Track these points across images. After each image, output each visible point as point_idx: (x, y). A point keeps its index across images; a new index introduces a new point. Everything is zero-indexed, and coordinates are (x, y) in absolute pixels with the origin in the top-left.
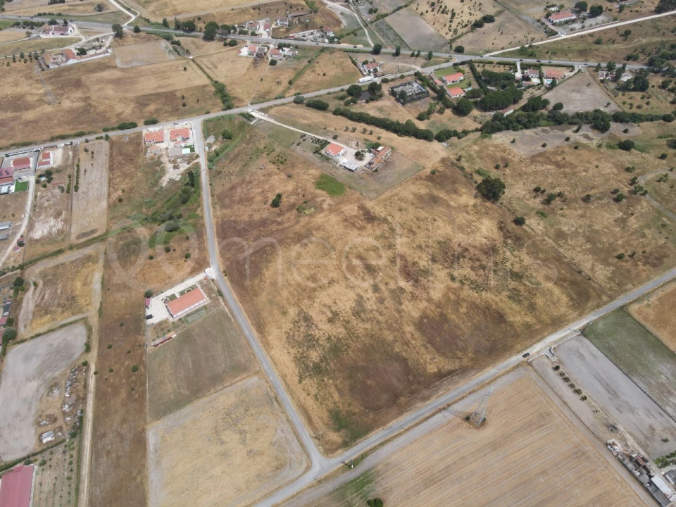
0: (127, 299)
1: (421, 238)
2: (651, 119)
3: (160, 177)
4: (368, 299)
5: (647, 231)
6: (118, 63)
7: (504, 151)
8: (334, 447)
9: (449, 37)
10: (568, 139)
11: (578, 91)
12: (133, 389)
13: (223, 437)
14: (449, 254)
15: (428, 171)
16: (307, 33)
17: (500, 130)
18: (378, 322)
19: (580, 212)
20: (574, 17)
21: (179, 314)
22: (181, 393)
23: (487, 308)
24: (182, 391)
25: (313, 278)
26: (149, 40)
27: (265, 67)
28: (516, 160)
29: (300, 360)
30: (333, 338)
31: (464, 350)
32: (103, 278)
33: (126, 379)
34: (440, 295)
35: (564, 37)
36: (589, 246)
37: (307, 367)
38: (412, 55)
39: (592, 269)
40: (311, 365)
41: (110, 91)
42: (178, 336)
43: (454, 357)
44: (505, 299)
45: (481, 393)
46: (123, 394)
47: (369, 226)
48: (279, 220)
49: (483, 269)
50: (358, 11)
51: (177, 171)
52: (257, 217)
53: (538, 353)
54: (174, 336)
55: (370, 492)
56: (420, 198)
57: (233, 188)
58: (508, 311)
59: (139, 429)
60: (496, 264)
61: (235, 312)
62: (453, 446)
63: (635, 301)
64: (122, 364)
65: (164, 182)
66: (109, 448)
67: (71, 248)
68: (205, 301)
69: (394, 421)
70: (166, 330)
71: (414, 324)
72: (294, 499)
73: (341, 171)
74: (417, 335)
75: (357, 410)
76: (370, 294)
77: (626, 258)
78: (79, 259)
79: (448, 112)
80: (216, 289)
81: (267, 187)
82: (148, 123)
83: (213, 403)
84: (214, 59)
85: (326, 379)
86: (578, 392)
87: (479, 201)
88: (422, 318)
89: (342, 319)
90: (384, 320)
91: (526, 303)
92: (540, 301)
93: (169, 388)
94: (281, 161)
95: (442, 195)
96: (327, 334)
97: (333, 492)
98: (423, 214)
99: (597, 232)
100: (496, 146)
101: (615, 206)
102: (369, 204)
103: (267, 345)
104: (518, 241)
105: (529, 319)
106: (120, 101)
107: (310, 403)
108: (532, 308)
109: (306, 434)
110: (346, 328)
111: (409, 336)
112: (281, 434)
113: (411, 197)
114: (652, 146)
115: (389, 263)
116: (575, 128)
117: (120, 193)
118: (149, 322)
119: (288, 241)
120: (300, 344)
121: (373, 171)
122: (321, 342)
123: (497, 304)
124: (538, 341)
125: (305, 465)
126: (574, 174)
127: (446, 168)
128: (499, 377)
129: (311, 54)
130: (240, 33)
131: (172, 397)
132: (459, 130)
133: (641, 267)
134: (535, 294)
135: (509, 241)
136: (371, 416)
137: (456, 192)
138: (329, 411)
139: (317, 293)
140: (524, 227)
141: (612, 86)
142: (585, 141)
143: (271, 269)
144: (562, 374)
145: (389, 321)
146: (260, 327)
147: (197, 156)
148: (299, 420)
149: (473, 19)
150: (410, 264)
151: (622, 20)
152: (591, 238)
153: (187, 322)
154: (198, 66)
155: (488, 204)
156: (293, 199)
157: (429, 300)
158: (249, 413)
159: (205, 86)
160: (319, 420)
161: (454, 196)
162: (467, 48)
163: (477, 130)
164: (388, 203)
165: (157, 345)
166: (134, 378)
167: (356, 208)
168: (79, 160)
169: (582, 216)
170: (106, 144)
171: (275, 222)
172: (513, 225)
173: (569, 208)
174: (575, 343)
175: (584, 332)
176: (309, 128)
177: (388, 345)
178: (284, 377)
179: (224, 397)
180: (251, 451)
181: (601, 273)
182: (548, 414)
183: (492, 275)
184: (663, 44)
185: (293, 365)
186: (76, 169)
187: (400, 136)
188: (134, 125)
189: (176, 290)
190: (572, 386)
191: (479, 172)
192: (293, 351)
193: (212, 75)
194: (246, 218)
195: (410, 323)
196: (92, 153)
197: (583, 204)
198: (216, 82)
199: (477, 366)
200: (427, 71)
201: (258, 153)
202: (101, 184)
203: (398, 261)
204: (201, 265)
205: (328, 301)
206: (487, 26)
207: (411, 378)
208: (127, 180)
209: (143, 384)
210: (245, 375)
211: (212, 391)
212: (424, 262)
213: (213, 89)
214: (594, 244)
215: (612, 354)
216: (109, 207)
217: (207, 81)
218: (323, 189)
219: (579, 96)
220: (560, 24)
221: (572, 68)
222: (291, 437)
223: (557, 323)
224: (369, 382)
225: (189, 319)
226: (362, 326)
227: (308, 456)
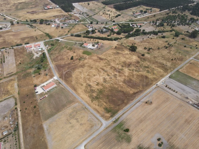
0: (28, 89)
1: (117, 62)
2: (167, 31)
3: (33, 57)
5: (176, 54)
6: (13, 30)
7: (133, 41)
8: (108, 118)
9: (110, 19)
10: (148, 37)
11: (147, 28)
12: (35, 113)
13: (70, 122)
14: (127, 65)
15: (114, 47)
16: (70, 21)
17: (130, 37)
19: (158, 52)
20: (140, 14)
21: (47, 90)
22: (53, 112)
23: (142, 75)
24: (53, 111)
25: (88, 75)
26: (22, 25)
27: (60, 29)
28: (137, 42)
29: (90, 96)
30: (99, 89)
31: (139, 86)
32: (18, 84)
33: (32, 111)
34: (128, 74)
35: (139, 18)
36: (163, 59)
37: (93, 98)
38: (102, 24)
39: (166, 63)
40: (94, 97)
41: (12, 37)
42: (48, 96)
43: (137, 88)
45: (148, 96)
46: (32, 115)
47: (102, 61)
48: (74, 62)
49: (137, 67)
50: (83, 16)
51: (38, 55)
52: (67, 63)
53: (160, 84)
54: (47, 96)
55: (123, 128)
56: (114, 53)
57: (57, 57)
58: (148, 75)
59: (40, 125)
60: (140, 65)
61: (66, 87)
62: (145, 110)
63: (180, 69)
64: (30, 107)
65: (34, 57)
66: (30, 132)
67: (5, 78)
68: (55, 85)
69: (125, 107)
70: (44, 95)
71: (122, 82)
72: (99, 135)
73: (89, 50)
74: (124, 84)
75: (112, 107)
76: (107, 77)
77: (174, 60)
78: (8, 80)
79: (115, 34)
80: (58, 82)
81: (68, 55)
82: (26, 44)
83: (65, 112)
84: (44, 28)
85: (100, 100)
86: (174, 91)
87: (130, 52)
88: (124, 80)
89: (100, 84)
90: (113, 83)
91: (152, 73)
92: (155, 72)
93: (48, 111)
94: (71, 49)
95: (120, 52)
96: (97, 88)
97: (112, 130)
98: (116, 56)
99: (164, 55)
100: (131, 40)
101: (166, 50)
102: (100, 56)
103: (79, 94)
104: (145, 60)
105: (154, 76)
106: (15, 39)
107: (97, 107)
108: (154, 74)
109: (98, 116)
110: (102, 86)
111: (122, 85)
112: (90, 117)
113: (111, 53)
114: (170, 37)
115: (110, 69)
116: (149, 35)
117: (20, 62)
118: (37, 94)
119: (78, 67)
120: (89, 92)
121: (99, 49)
122: (96, 91)
123: (144, 74)
125: (100, 124)
126: (153, 44)
127: (119, 46)
129: (73, 25)
130: (51, 22)
131: (50, 113)
132: (120, 38)
133: (178, 61)
135: (142, 60)
136: (117, 107)
137: (123, 51)
138: (104, 108)
139: (91, 79)
140: (145, 56)
141: (155, 26)
142: (153, 37)
144: (168, 88)
145: (115, 83)
147: (44, 50)
148: (95, 113)
149: (115, 16)
150: (116, 68)
151: (152, 14)
152: (163, 57)
153: (50, 92)
154: (39, 30)
155: (133, 52)
156: (77, 57)
157: (125, 76)
158: (77, 113)
159: (43, 34)
160: (101, 111)
161: (123, 52)
162: (115, 21)
163: (124, 37)
164: (105, 55)
165: (41, 99)
166: (35, 110)
167: (96, 57)
168: (4, 55)
169: (158, 53)
170: (13, 50)
172: (142, 56)
173: (155, 51)
174: (169, 80)
175: (170, 77)
176: (77, 41)
177: (117, 88)
178: (86, 102)
179: (68, 110)
180: (81, 124)
181: (169, 64)
182: (169, 98)
183: (140, 68)
184: (164, 17)
185: (89, 98)
186: (3, 57)
187: (104, 40)
188: (21, 45)
189: (45, 84)
190: (172, 90)
191: (128, 46)
192: (87, 94)
193: (44, 32)
194: (63, 63)
196: (8, 52)
197: (158, 50)
198: (46, 33)
199: (144, 90)
200: (107, 26)
201: (63, 48)
202: (13, 60)
203: (113, 68)
204: (52, 76)
205: (95, 80)
206: (119, 17)
207: (126, 95)
208: (21, 58)
209: (39, 111)
210: (73, 103)
211: (63, 109)
212: (120, 67)
213: (45, 35)
214: (164, 58)
215: (179, 81)
216: (17, 66)
217: (43, 33)
218: (85, 54)
219: (148, 29)
220: (137, 15)
221: (144, 23)
222: (93, 117)
224: (114, 99)
225: (51, 91)
226: (107, 85)
227: (101, 122)
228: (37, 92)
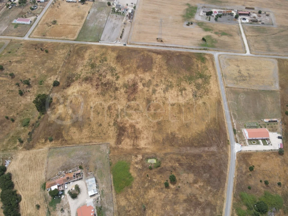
4: (162, 89)
5: (19, 54)
14: (106, 88)
18: (165, 78)
19: (25, 74)
23: (119, 62)
29: (207, 82)
30: (188, 83)
34: (131, 75)
36: (49, 61)
37: (205, 79)
44: (108, 61)
49: (101, 74)
60: (93, 74)
61: (229, 117)
76: (159, 90)
80: (236, 135)
86: (123, 31)
88: (147, 71)
89: (179, 88)
90: (162, 78)
92: (98, 55)
96: (190, 86)
99: (36, 64)
110: (180, 83)
112: (225, 66)
115: (137, 99)
119: (180, 142)
120: (204, 88)
123: (113, 61)
124: (116, 46)
125: (221, 56)
127: (38, 139)
128: (141, 45)
133: (47, 46)
134: (96, 57)
138: (204, 63)
140: (58, 81)
143: (200, 129)
145: (160, 76)
146: (219, 102)
150: (128, 93)
152: (42, 63)
153: (257, 124)
164: (102, 135)
169: (28, 72)
171: (181, 165)
172: (61, 84)
180: (238, 67)
183: (101, 71)
185: (211, 83)
187: (19, 199)
195: (153, 72)
197: (18, 76)
203: (132, 98)
205: (180, 98)
207: (169, 58)
211: (249, 90)
214: (45, 61)
218: (130, 175)
223: (103, 47)
225: (255, 125)
226: (173, 80)
227: (218, 57)
228: (279, 138)
